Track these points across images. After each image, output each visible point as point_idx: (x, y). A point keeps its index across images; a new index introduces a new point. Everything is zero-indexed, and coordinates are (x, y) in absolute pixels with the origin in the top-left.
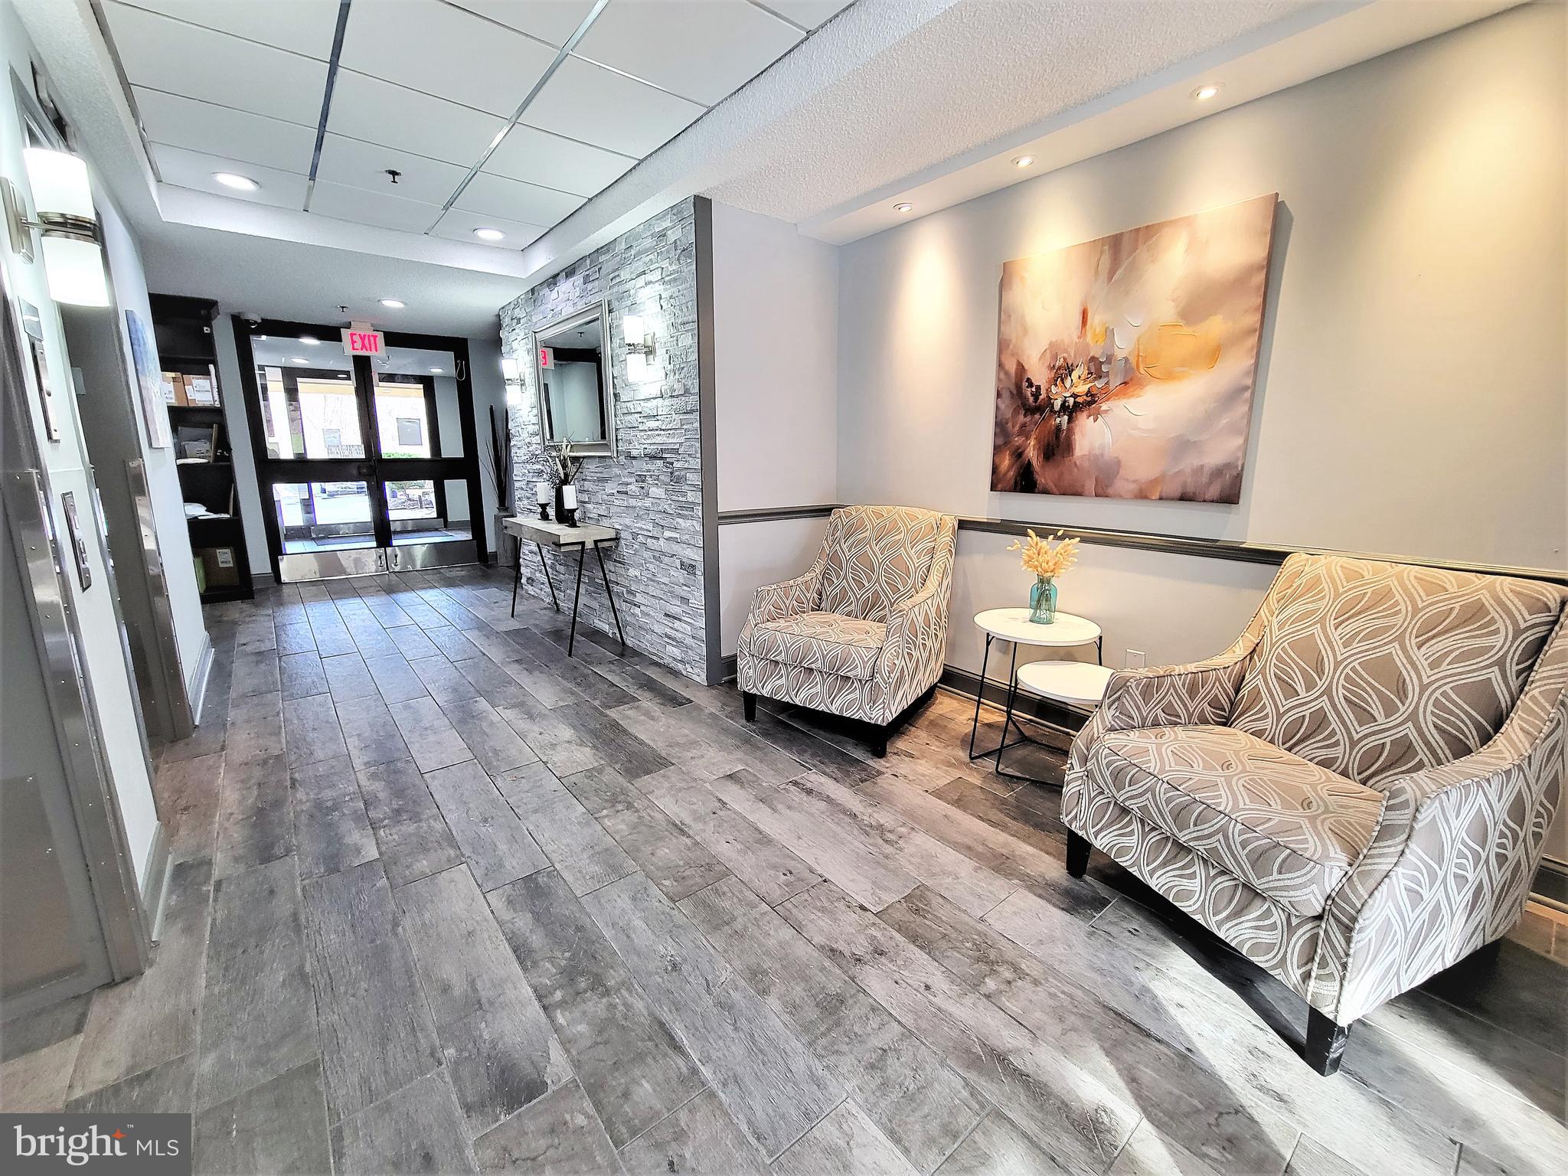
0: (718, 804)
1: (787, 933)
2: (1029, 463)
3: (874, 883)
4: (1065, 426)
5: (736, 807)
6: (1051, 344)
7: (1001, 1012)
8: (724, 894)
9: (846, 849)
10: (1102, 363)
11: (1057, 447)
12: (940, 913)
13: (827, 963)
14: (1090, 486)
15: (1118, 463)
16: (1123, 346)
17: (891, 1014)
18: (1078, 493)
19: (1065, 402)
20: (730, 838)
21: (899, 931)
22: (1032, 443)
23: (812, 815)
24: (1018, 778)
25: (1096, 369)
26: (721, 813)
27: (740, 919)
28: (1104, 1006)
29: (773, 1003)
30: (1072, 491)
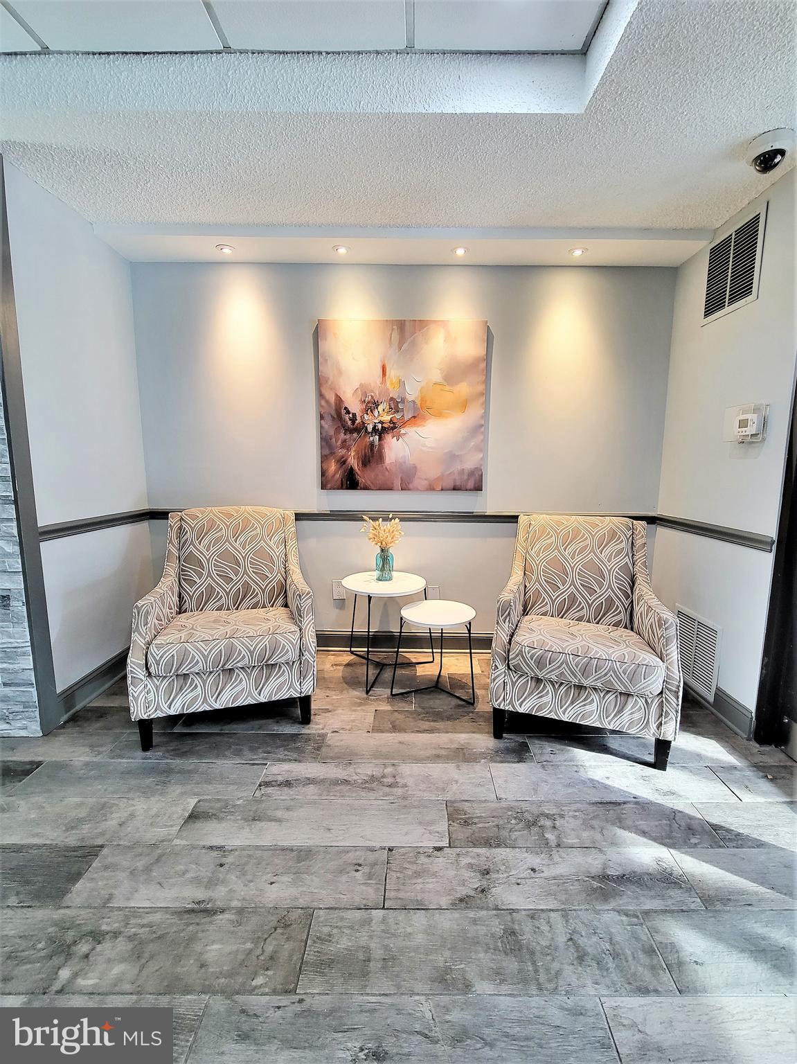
0: (215, 854)
1: (419, 919)
2: (352, 469)
3: (420, 823)
4: (377, 442)
5: (237, 843)
6: (361, 385)
7: (573, 849)
8: (330, 935)
9: (373, 812)
10: (398, 402)
11: (372, 457)
12: (478, 813)
13: (472, 914)
14: (397, 483)
15: (415, 467)
16: (412, 393)
17: (542, 910)
18: (389, 488)
19: (375, 426)
20: (269, 877)
21: (475, 846)
22: (353, 454)
23: (314, 803)
24: (406, 693)
25: (395, 405)
26: (230, 859)
27: (373, 945)
28: (593, 803)
29: (484, 988)
30: (386, 487)
